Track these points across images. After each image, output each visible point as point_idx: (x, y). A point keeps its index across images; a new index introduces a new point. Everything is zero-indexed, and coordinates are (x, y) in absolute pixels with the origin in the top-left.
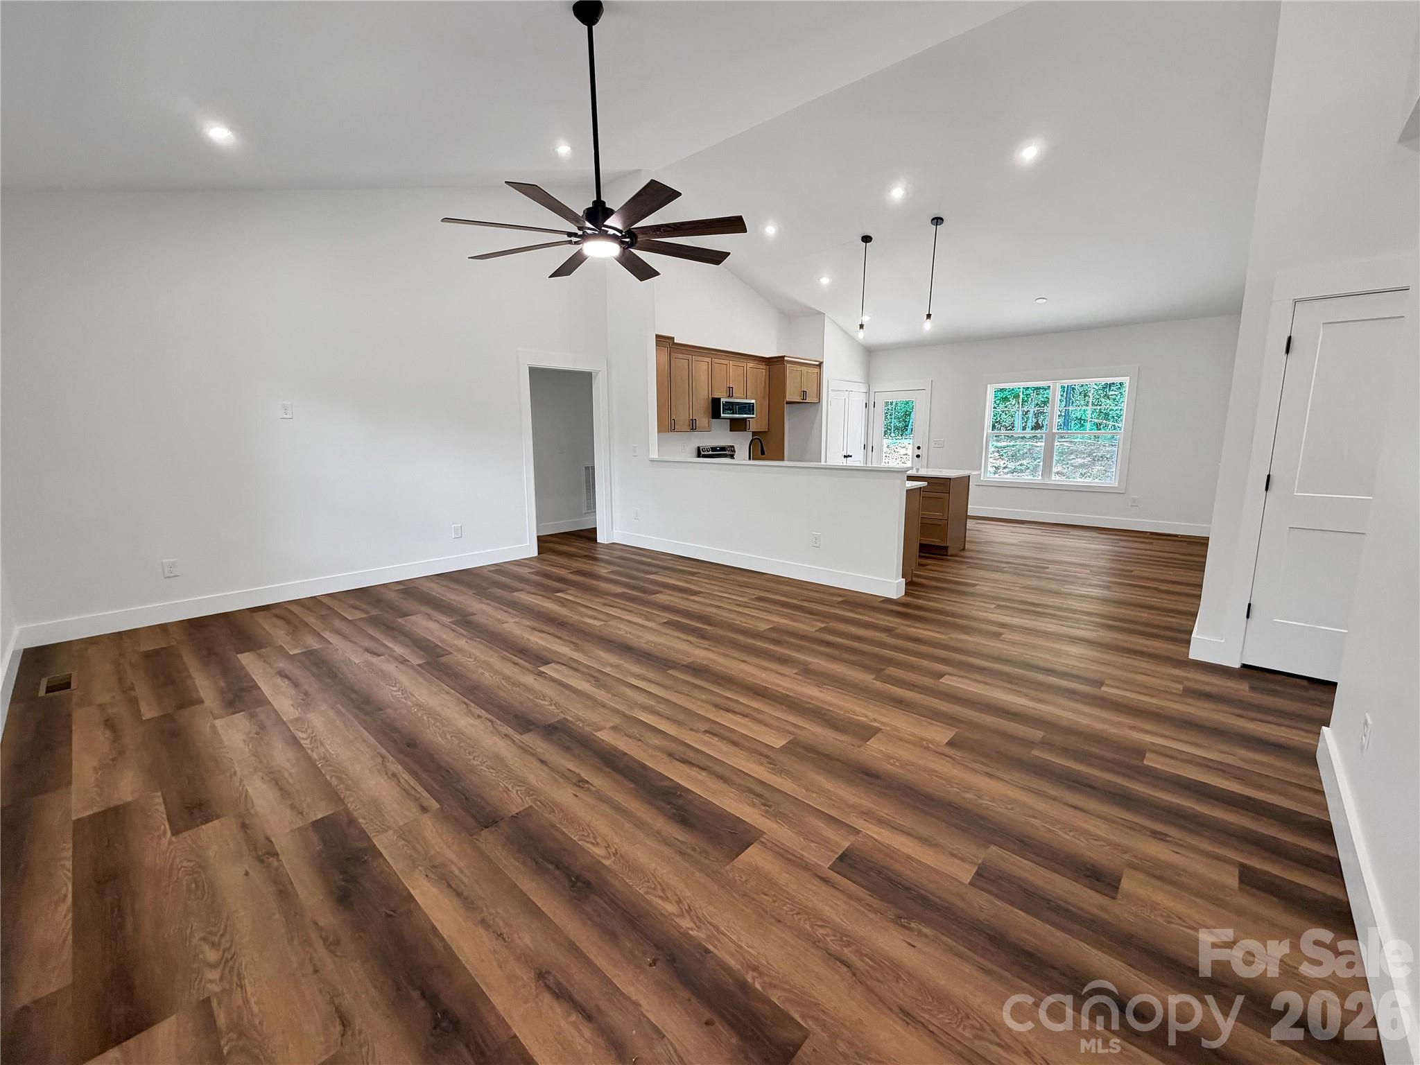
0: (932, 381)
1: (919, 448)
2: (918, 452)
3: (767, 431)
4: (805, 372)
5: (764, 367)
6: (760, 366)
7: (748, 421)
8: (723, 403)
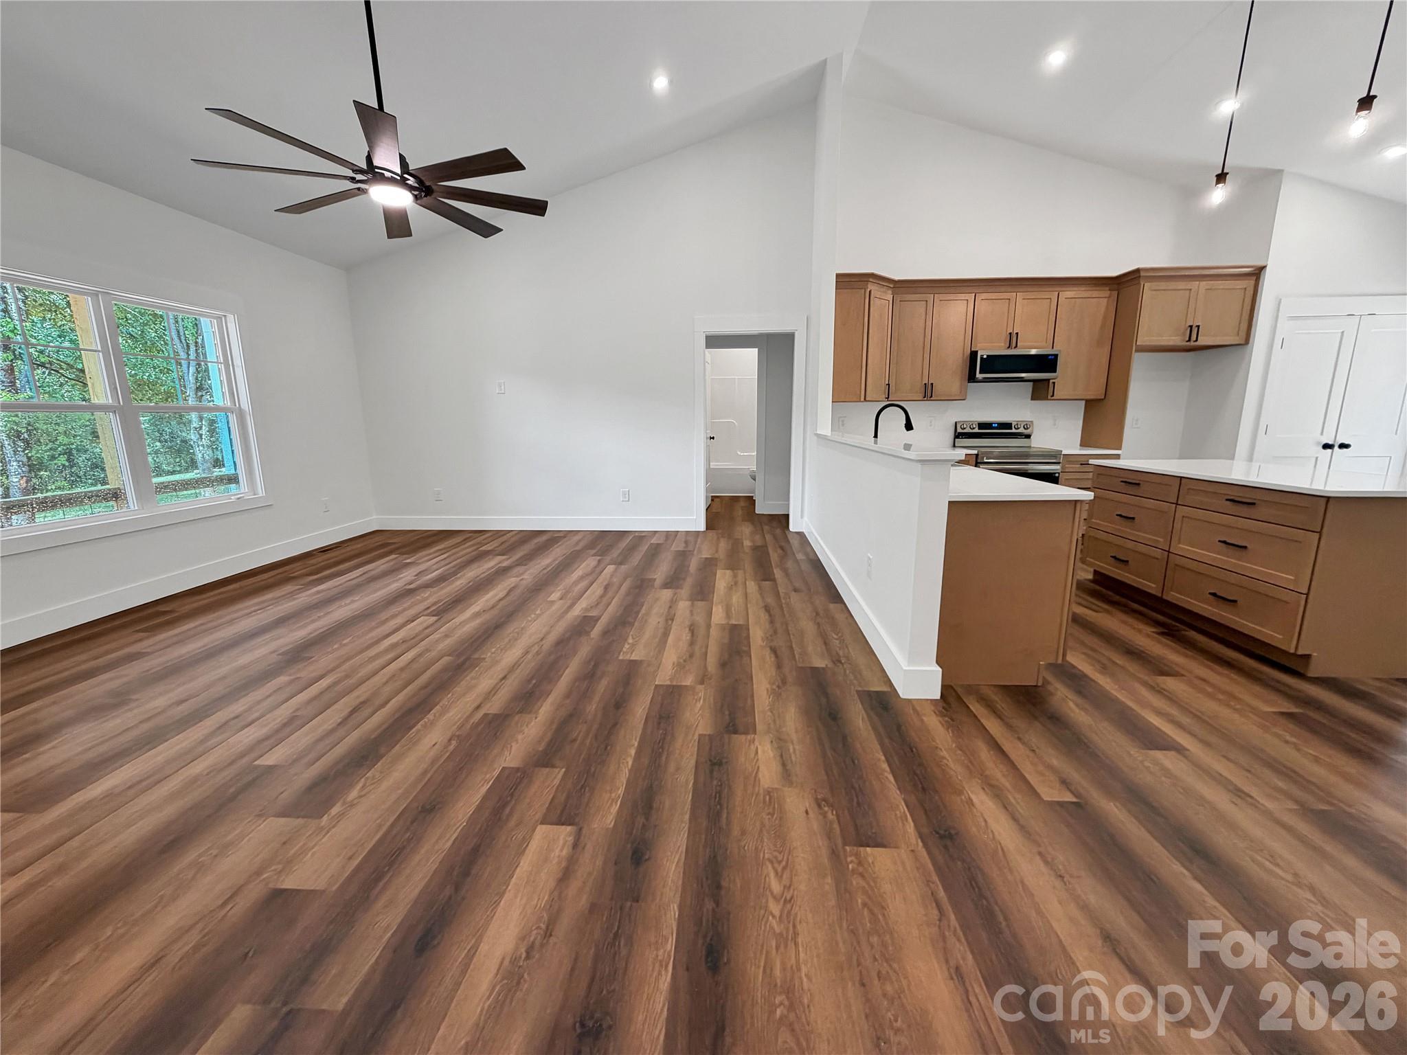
3: (1103, 397)
4: (1202, 291)
5: (1107, 293)
6: (1095, 294)
7: (1054, 383)
8: (982, 358)
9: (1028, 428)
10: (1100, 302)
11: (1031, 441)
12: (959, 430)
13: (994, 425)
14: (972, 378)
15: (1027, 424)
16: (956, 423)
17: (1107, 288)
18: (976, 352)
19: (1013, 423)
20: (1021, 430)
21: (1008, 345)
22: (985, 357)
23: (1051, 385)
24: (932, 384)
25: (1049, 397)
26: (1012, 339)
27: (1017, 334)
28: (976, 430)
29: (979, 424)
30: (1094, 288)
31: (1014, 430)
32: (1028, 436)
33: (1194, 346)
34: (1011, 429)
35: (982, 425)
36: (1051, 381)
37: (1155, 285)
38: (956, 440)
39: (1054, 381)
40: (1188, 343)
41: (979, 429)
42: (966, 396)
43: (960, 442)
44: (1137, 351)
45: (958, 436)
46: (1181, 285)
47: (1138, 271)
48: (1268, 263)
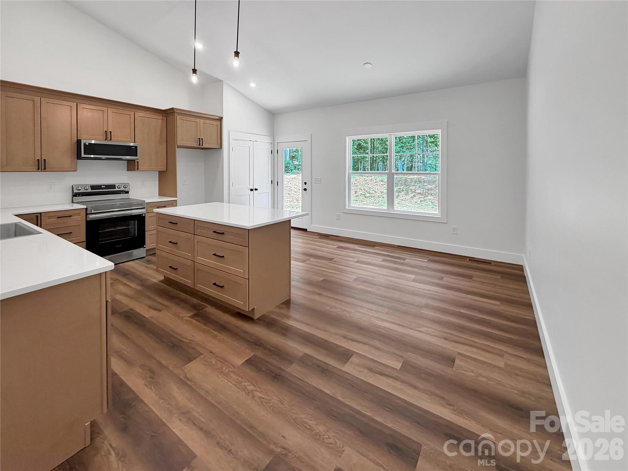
0: (311, 134)
1: (305, 183)
2: (305, 187)
3: (166, 170)
4: (201, 123)
5: (161, 117)
6: (155, 117)
7: (138, 162)
8: (85, 145)
9: (126, 188)
10: (158, 122)
11: (129, 195)
12: (75, 191)
13: (102, 187)
14: (79, 157)
15: (125, 185)
16: (73, 186)
17: (161, 115)
18: (80, 140)
19: (116, 185)
20: (122, 189)
21: (105, 138)
22: (87, 144)
23: (136, 163)
24: (45, 160)
25: (136, 170)
26: (107, 135)
27: (111, 132)
28: (90, 190)
29: (91, 186)
30: (154, 114)
31: (117, 189)
32: (127, 192)
33: (201, 147)
34: (115, 189)
35: (93, 187)
36: (136, 161)
37: (182, 117)
38: (74, 197)
39: (138, 161)
40: (199, 146)
41: (91, 190)
42: (76, 168)
43: (76, 199)
44: (178, 147)
45: (75, 195)
46: (193, 119)
47: (173, 109)
48: (224, 116)
